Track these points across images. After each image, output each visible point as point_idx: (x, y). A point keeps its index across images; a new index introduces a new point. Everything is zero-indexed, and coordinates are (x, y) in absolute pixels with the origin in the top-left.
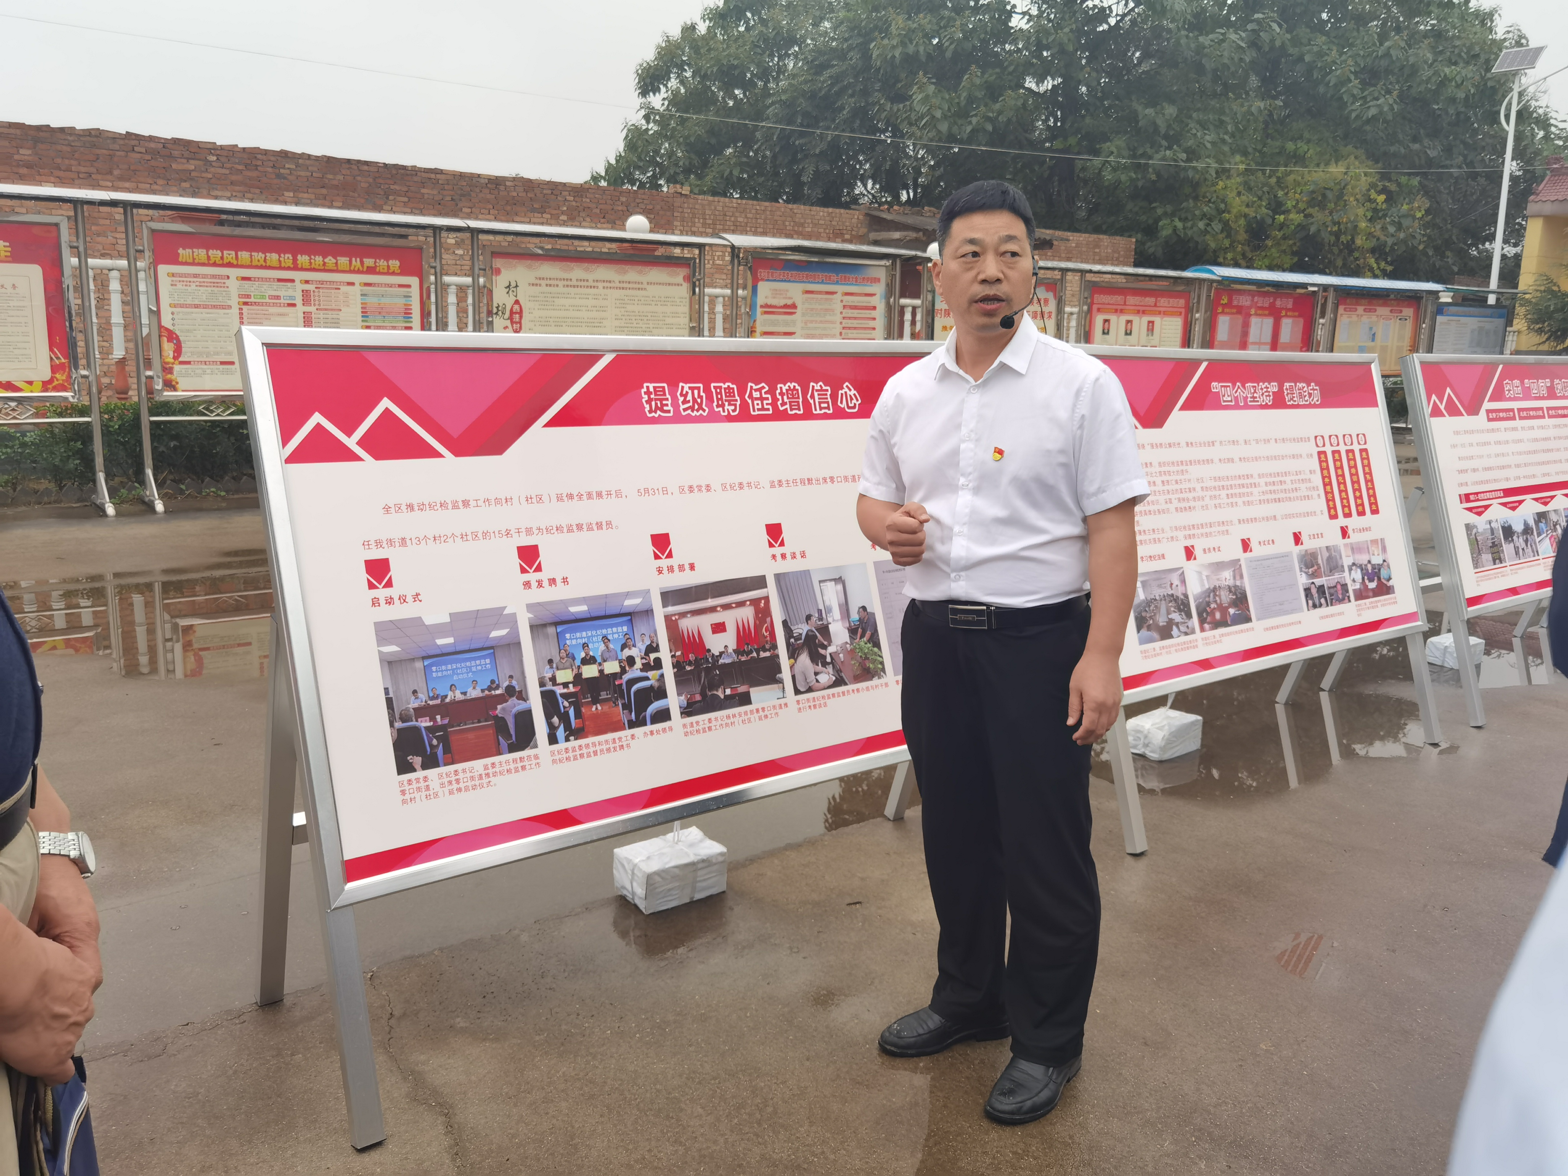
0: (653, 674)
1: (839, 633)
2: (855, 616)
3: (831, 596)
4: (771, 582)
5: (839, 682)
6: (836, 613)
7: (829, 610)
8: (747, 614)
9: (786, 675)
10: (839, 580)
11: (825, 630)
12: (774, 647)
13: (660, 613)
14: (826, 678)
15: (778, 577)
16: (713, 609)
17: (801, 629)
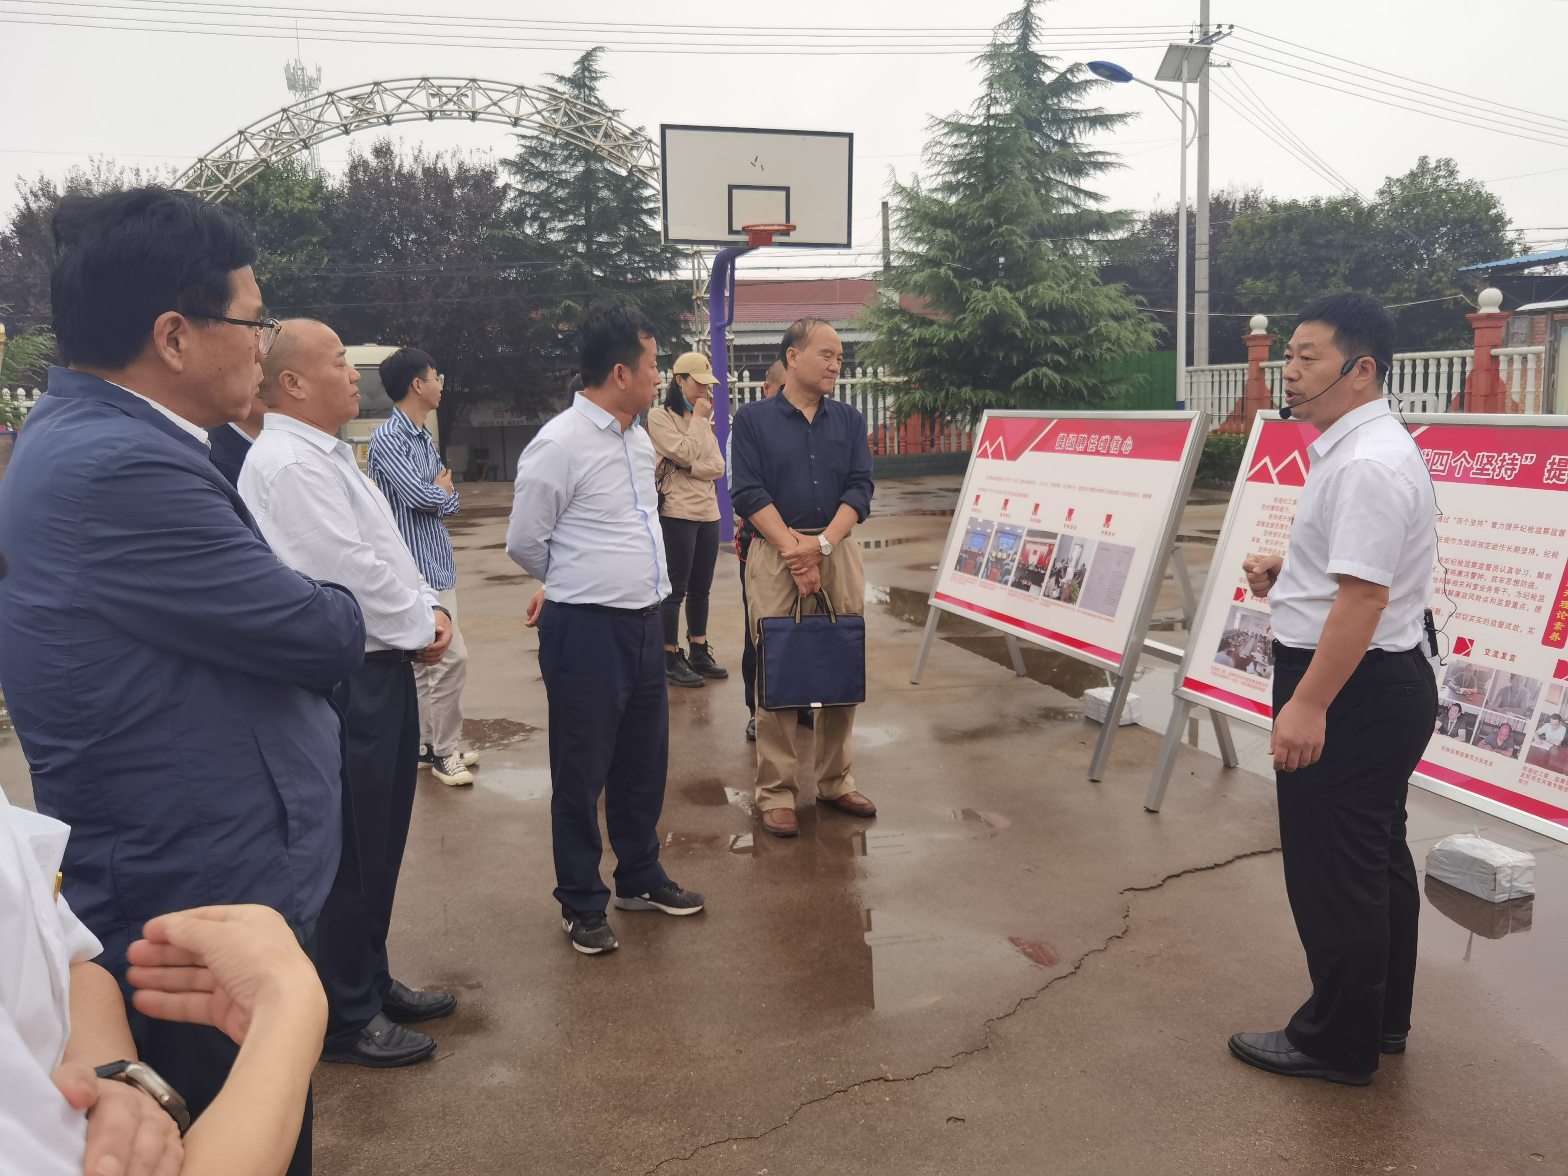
0: (1011, 564)
1: (1070, 572)
2: (1079, 568)
3: (1075, 553)
4: (1059, 537)
5: (1058, 598)
6: (1073, 564)
7: (1072, 559)
8: (1045, 549)
9: (1044, 585)
10: (1082, 546)
11: (1065, 569)
12: (1046, 570)
13: (1024, 538)
14: (1055, 594)
15: (1063, 536)
16: (1036, 543)
17: (1059, 565)
